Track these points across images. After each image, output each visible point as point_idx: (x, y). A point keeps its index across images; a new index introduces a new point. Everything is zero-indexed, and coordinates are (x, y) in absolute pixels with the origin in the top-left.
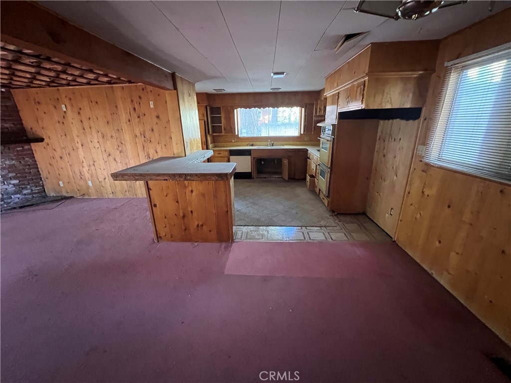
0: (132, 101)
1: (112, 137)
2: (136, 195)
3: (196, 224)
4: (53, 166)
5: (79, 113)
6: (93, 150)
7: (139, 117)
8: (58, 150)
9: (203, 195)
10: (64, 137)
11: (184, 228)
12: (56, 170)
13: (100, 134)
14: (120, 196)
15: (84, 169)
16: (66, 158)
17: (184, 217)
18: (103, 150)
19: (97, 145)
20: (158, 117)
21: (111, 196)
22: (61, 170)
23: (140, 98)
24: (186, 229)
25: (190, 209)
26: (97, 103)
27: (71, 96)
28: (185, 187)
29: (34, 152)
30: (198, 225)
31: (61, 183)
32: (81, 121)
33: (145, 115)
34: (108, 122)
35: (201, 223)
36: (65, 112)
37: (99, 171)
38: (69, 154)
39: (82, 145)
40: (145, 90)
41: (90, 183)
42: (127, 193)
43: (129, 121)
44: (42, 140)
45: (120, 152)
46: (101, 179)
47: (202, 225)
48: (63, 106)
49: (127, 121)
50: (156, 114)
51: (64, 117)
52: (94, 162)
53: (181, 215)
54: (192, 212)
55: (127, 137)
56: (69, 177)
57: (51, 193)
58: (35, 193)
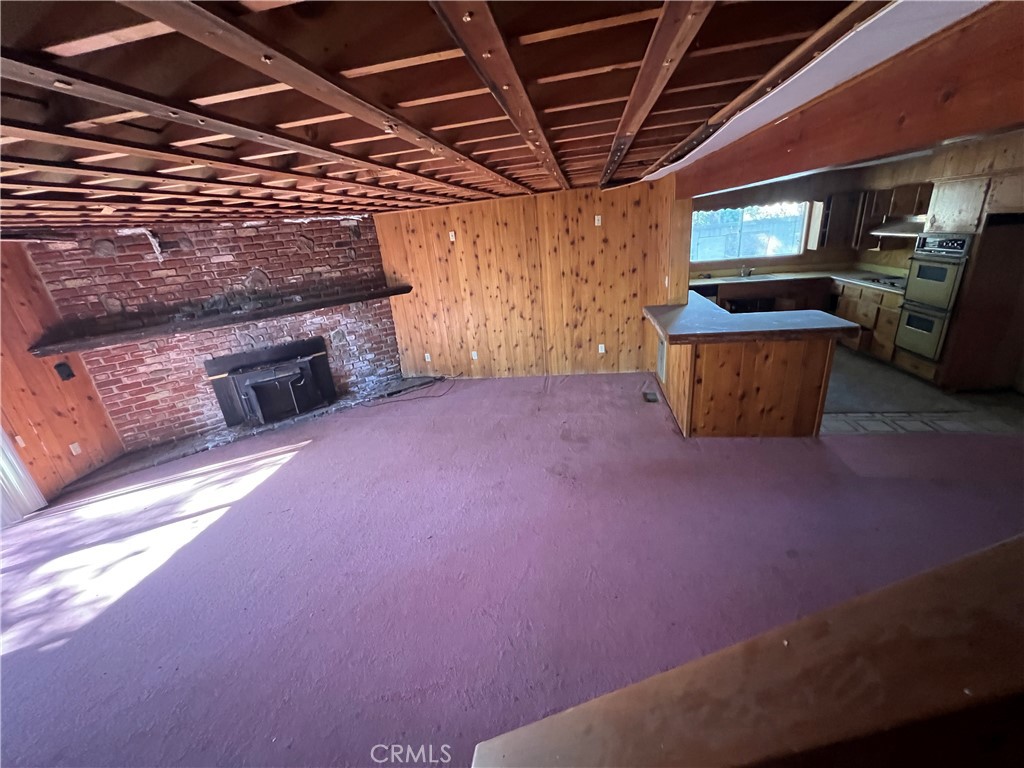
0: (566, 217)
1: (522, 278)
2: (547, 371)
3: (761, 407)
4: (419, 331)
5: (475, 243)
6: (488, 301)
7: (573, 243)
8: (432, 303)
9: (785, 362)
10: (444, 281)
11: (737, 414)
12: (423, 335)
13: (503, 274)
14: (521, 373)
15: (468, 332)
16: (443, 315)
17: (743, 397)
18: (504, 300)
19: (495, 292)
20: (605, 241)
21: (506, 374)
22: (430, 335)
23: (580, 211)
24: (740, 417)
25: (755, 385)
26: (506, 224)
27: (467, 218)
28: (757, 351)
29: (393, 309)
30: (763, 411)
31: (427, 356)
32: (477, 256)
33: (583, 238)
34: (519, 256)
35: (767, 408)
36: (453, 243)
37: (492, 335)
38: (448, 310)
39: (471, 294)
40: (589, 199)
41: (474, 355)
42: (534, 369)
43: (555, 250)
44: (407, 289)
45: (532, 302)
46: (494, 347)
47: (771, 410)
48: (452, 234)
49: (552, 251)
50: (603, 236)
51: (449, 251)
52: (487, 319)
53: (740, 392)
54: (758, 389)
55: (549, 276)
56: (441, 346)
57: (409, 372)
58: (390, 373)
